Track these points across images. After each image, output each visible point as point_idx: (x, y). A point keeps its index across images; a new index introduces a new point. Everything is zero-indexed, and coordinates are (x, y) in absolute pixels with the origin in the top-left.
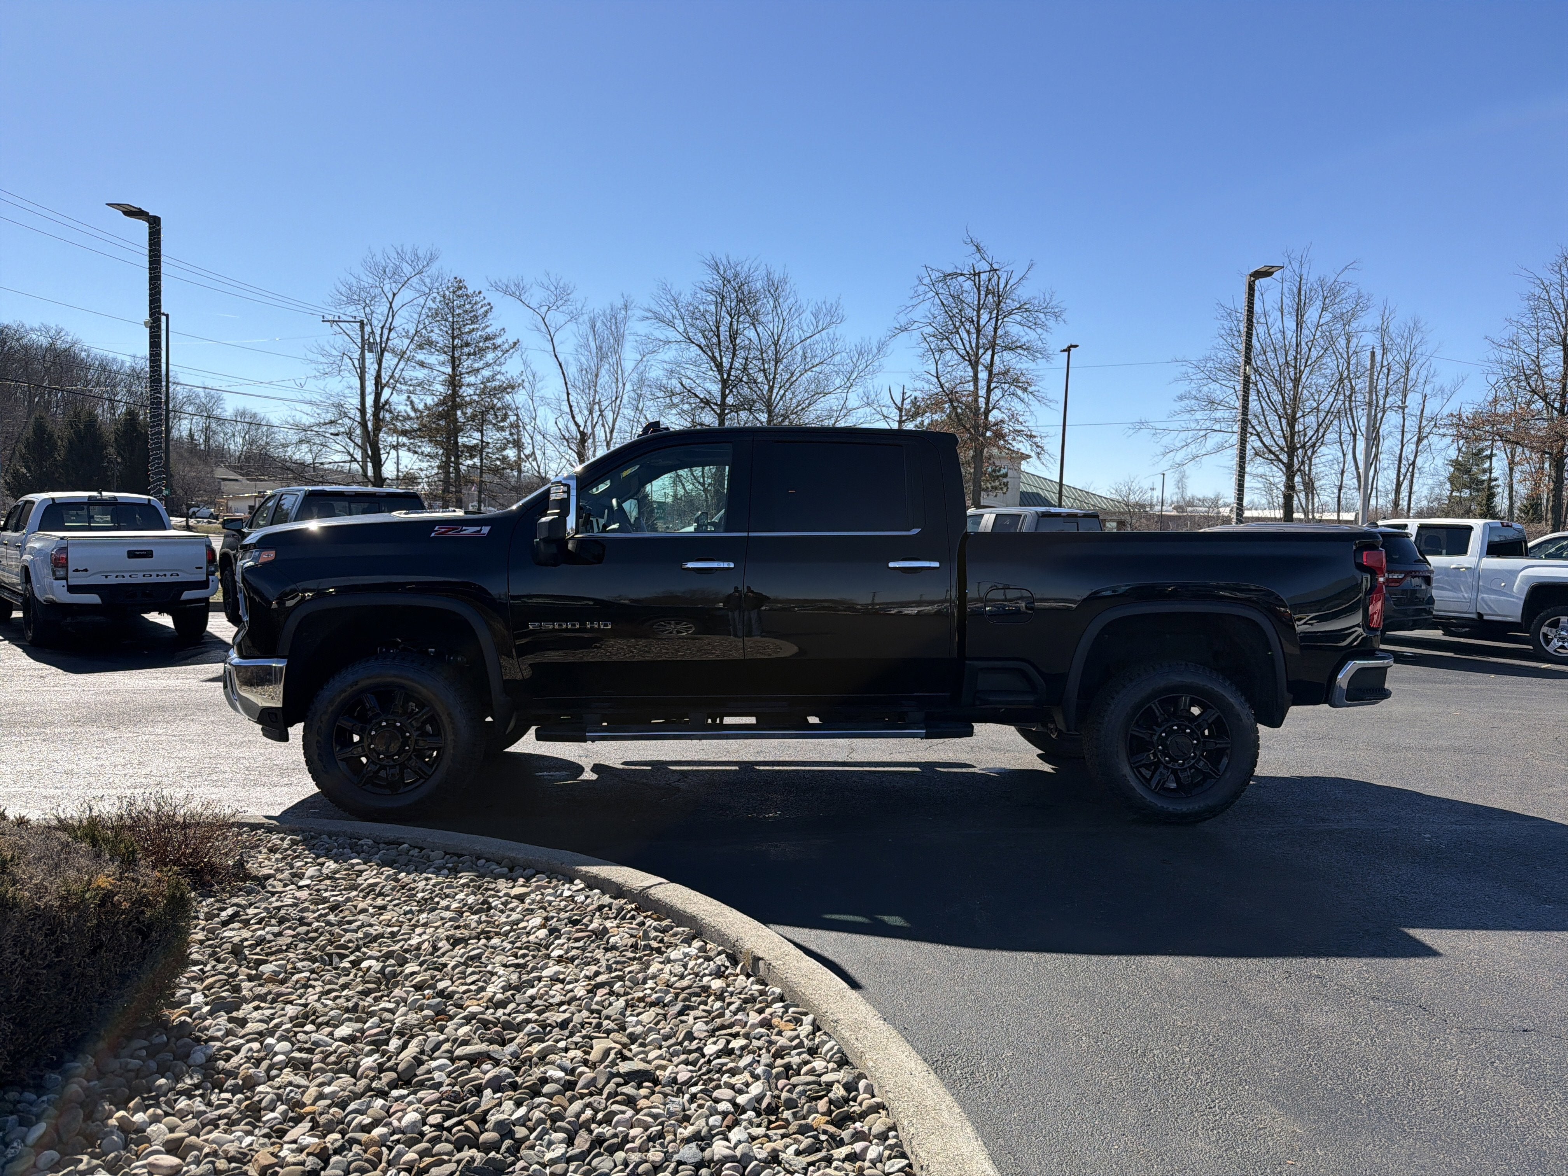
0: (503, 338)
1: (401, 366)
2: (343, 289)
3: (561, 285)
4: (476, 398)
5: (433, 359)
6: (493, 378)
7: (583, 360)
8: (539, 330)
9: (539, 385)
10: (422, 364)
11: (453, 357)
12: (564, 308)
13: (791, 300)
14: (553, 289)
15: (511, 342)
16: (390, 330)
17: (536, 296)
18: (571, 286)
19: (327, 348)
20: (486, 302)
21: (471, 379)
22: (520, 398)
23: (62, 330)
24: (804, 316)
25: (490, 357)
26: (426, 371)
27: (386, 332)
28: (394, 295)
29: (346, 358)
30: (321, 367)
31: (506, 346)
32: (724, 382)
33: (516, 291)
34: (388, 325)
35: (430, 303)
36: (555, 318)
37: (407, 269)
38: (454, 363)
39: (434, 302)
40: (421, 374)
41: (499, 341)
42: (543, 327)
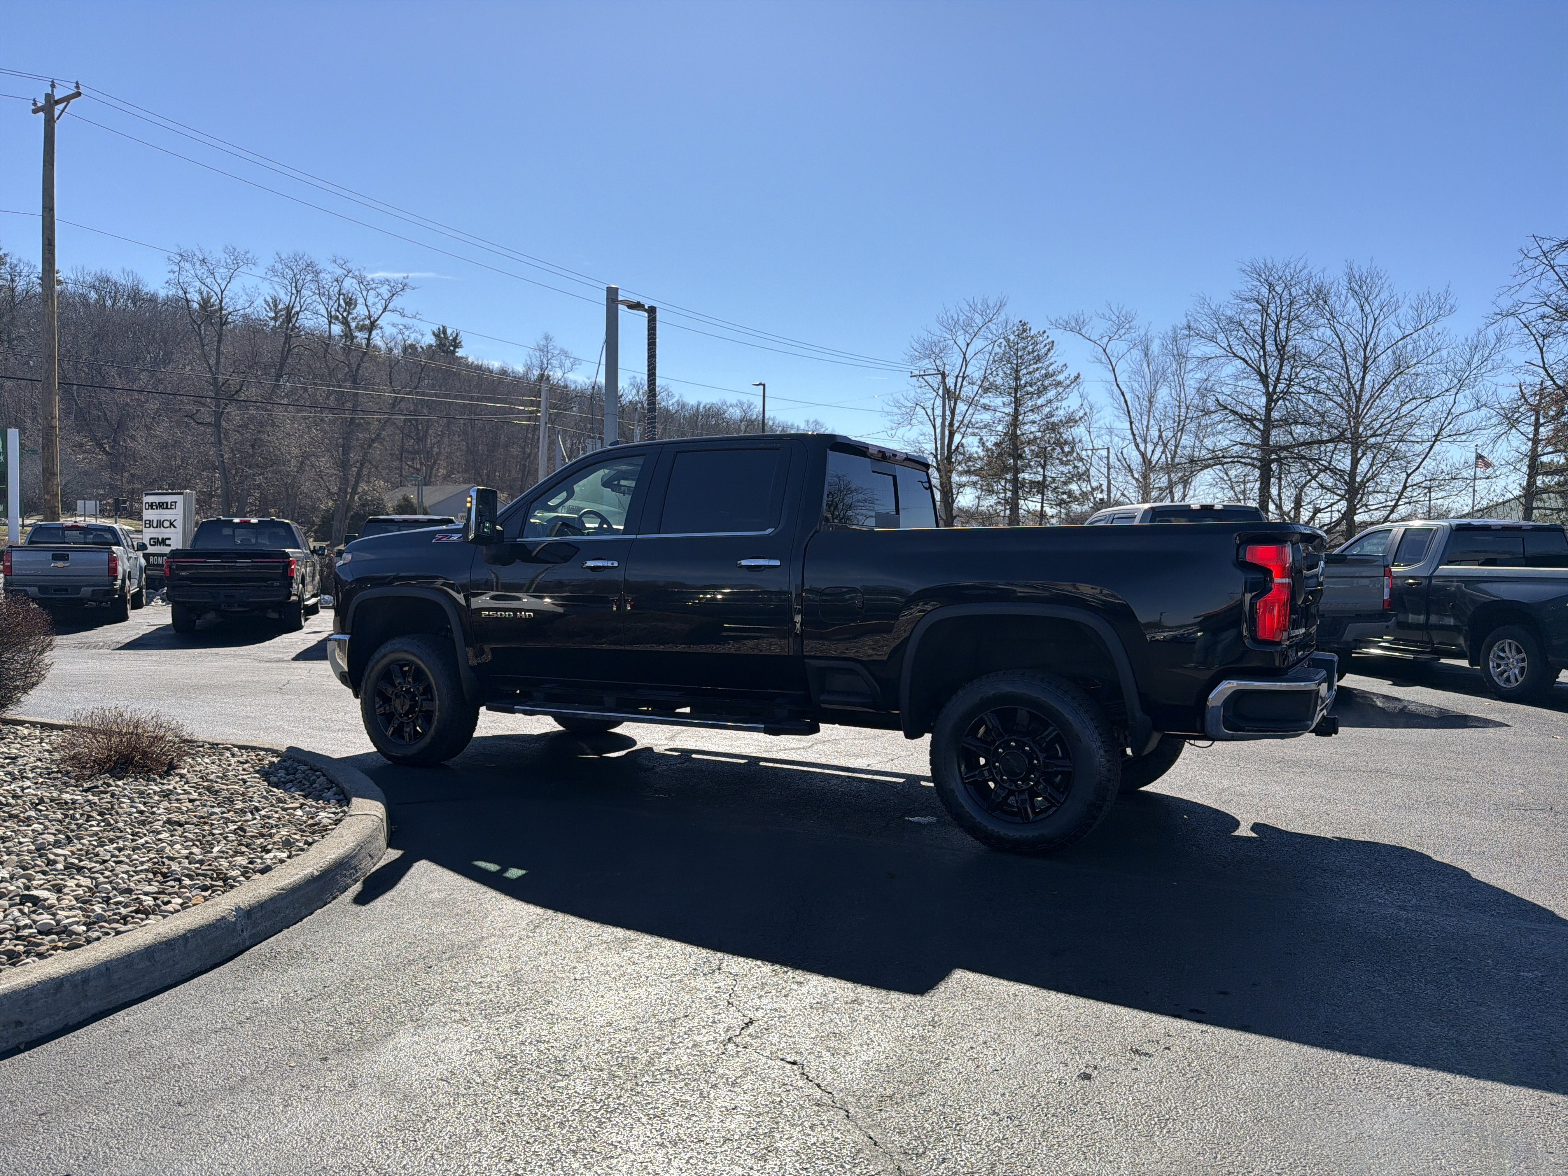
0: (1066, 374)
1: (971, 411)
2: (916, 346)
3: (1124, 313)
4: (1039, 434)
5: (998, 401)
6: (1051, 415)
7: (1136, 385)
8: (1101, 362)
9: (1096, 417)
10: (986, 408)
11: (1015, 397)
12: (1126, 336)
13: (1384, 295)
14: (1114, 318)
15: (1072, 377)
16: (964, 378)
17: (1098, 328)
18: (1133, 313)
19: (902, 400)
20: (1049, 340)
21: (1032, 417)
22: (1079, 431)
23: (752, 404)
24: (1401, 312)
25: (1051, 394)
26: (990, 413)
27: (960, 380)
28: (968, 345)
29: (918, 408)
30: (896, 418)
31: (1068, 382)
32: (1269, 396)
33: (1076, 327)
34: (961, 375)
35: (997, 349)
36: (1117, 347)
37: (979, 320)
38: (1017, 403)
39: (1000, 347)
40: (986, 417)
41: (1061, 377)
42: (1104, 358)
